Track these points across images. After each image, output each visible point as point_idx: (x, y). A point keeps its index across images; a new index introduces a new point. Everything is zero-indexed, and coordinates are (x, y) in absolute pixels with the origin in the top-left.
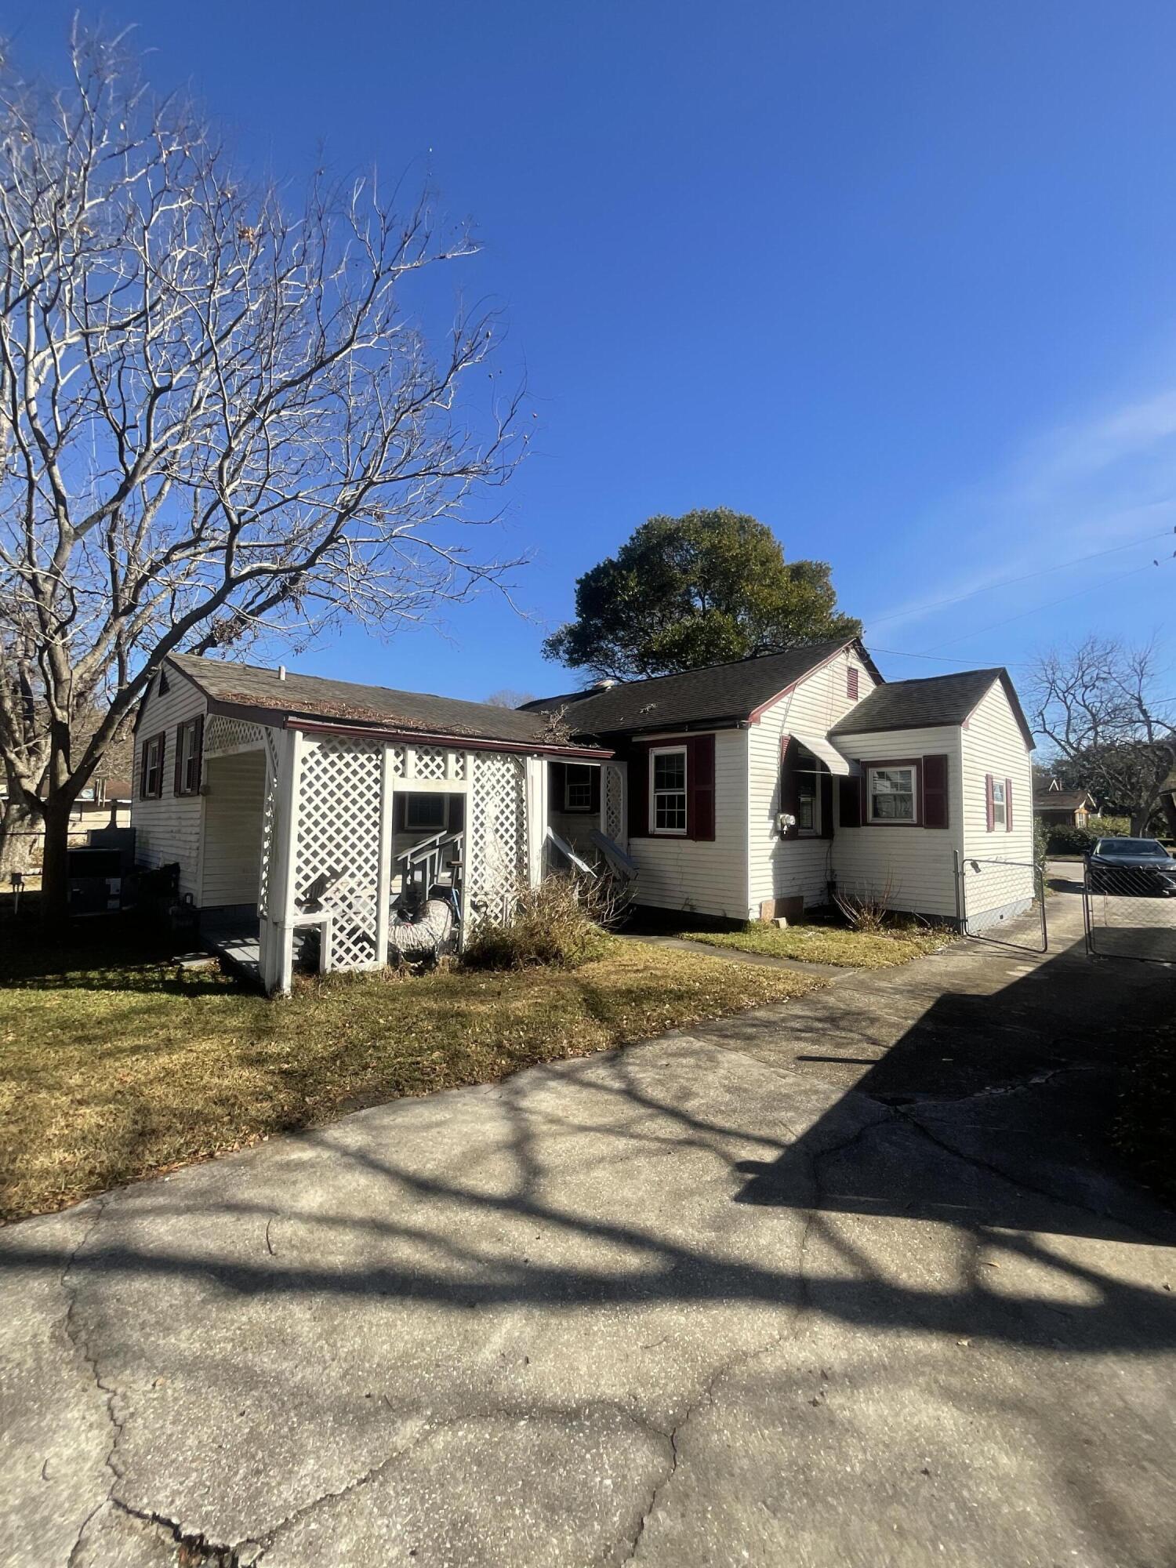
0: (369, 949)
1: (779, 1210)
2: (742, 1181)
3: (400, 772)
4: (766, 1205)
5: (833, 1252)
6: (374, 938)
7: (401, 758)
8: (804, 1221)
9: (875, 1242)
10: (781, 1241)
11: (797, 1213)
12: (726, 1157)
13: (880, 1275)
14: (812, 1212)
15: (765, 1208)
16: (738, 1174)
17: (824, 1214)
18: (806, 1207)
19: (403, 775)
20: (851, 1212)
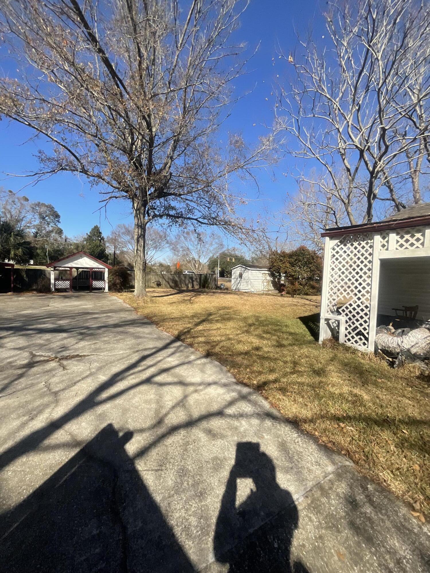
0: (364, 340)
1: (93, 436)
2: (120, 430)
3: (386, 248)
4: (99, 433)
5: (58, 442)
6: (367, 336)
7: (386, 239)
8: (81, 441)
9: (46, 461)
10: (79, 429)
11: (86, 440)
12: (141, 431)
13: (34, 451)
14: (81, 447)
15: (98, 431)
16: (126, 430)
17: (77, 450)
18: (86, 446)
19: (387, 249)
20: (67, 463)
